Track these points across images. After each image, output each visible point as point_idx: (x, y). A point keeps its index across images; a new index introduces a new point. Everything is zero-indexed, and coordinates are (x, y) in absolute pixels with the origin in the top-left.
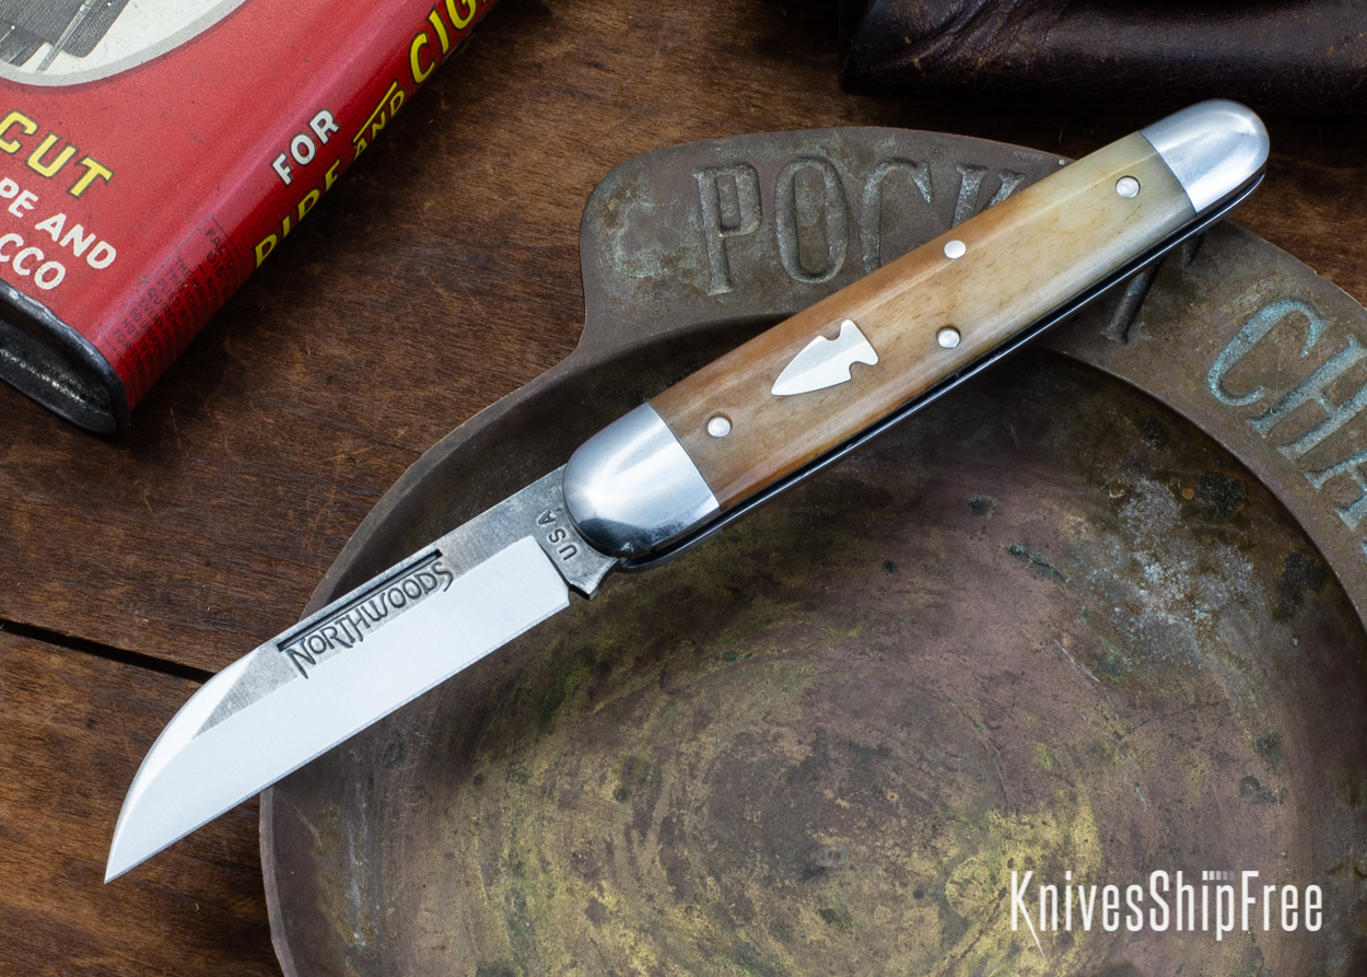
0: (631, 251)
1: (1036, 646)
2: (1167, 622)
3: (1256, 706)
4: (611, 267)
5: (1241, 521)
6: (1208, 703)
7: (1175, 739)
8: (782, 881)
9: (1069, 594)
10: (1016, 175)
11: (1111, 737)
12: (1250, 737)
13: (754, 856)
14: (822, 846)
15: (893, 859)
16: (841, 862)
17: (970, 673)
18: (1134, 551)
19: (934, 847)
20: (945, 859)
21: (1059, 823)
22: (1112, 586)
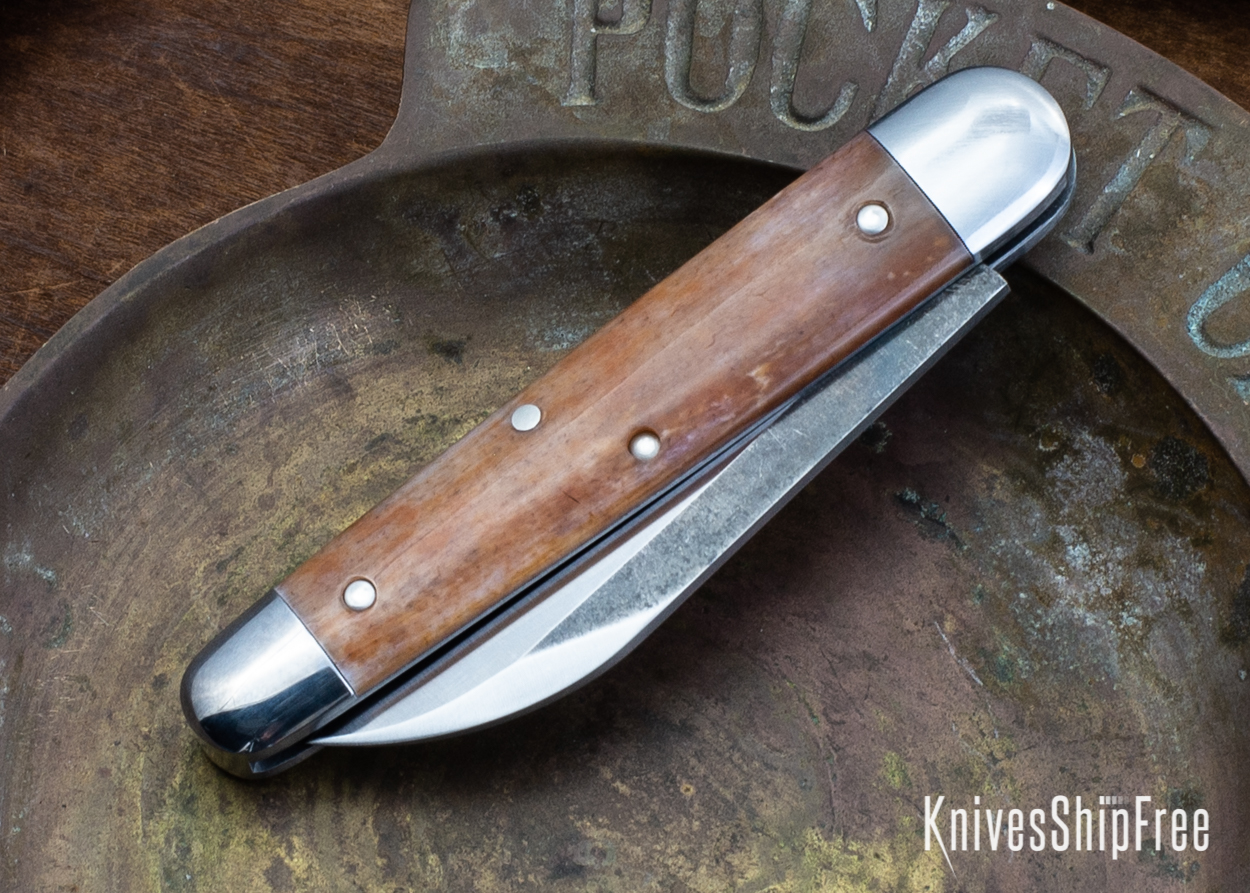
0: (474, 32)
1: (909, 625)
2: (1084, 622)
3: (1178, 749)
4: (444, 48)
5: (1200, 508)
6: (1117, 735)
7: (1066, 774)
8: (525, 875)
9: (964, 566)
10: (988, 12)
11: (984, 759)
12: (1163, 789)
13: (495, 837)
14: (586, 838)
15: (673, 870)
16: (605, 863)
17: (817, 646)
18: (1058, 523)
19: (729, 863)
20: (740, 881)
21: (896, 859)
22: (1021, 565)
